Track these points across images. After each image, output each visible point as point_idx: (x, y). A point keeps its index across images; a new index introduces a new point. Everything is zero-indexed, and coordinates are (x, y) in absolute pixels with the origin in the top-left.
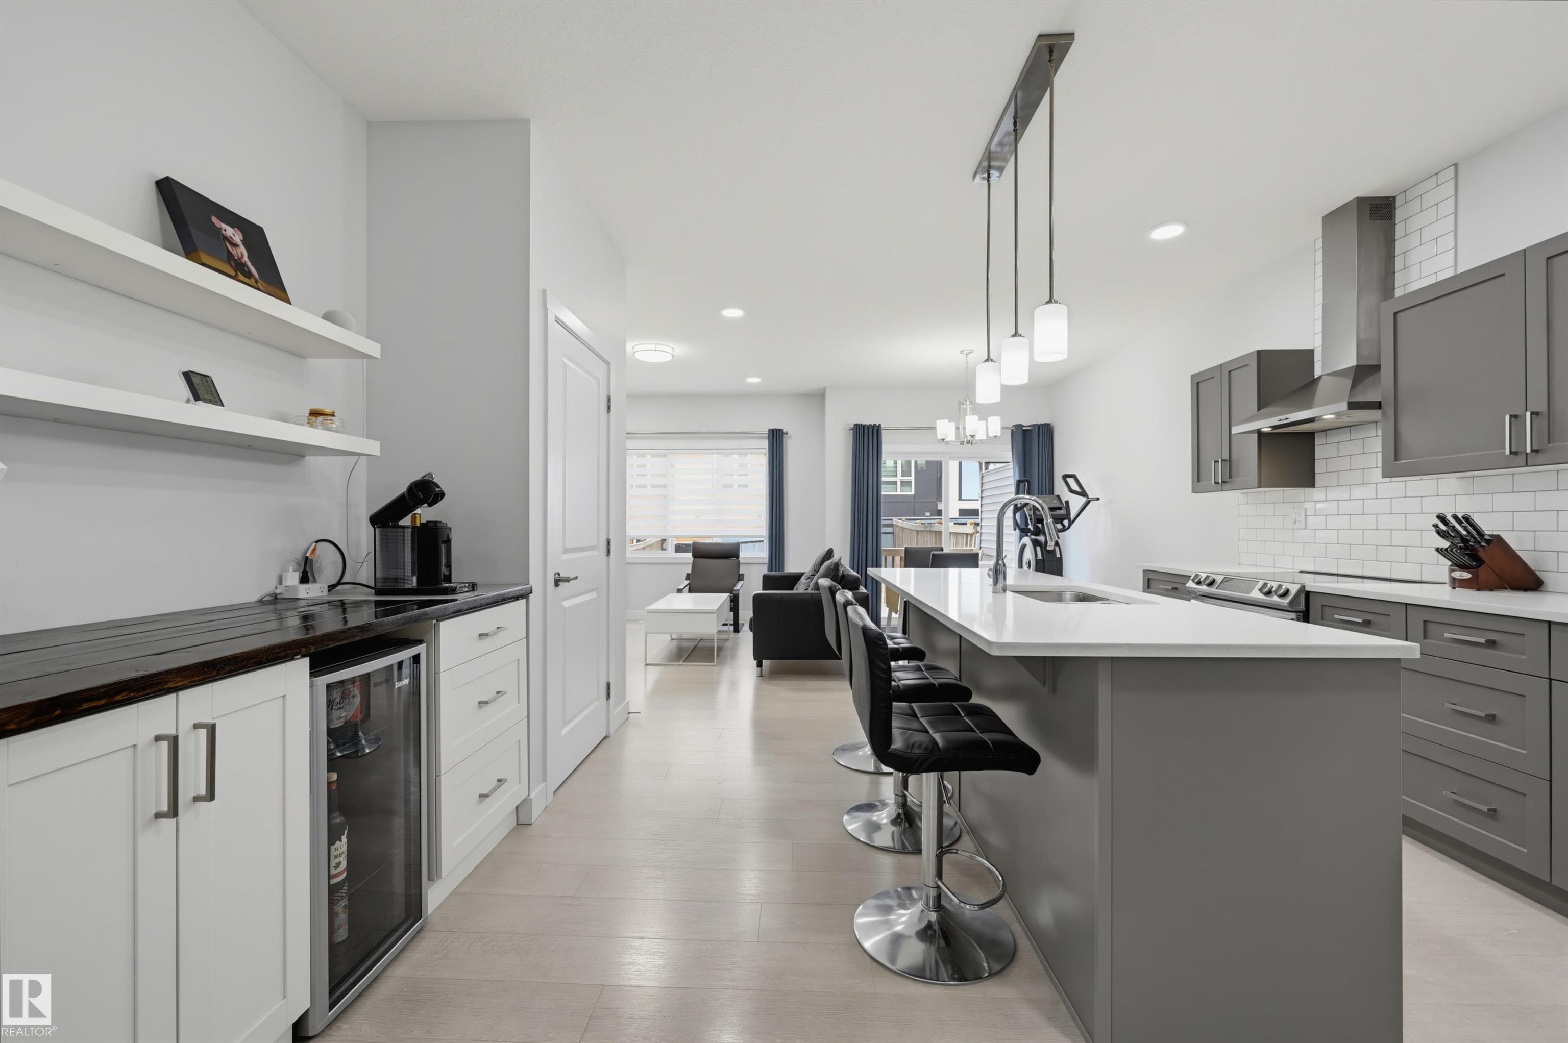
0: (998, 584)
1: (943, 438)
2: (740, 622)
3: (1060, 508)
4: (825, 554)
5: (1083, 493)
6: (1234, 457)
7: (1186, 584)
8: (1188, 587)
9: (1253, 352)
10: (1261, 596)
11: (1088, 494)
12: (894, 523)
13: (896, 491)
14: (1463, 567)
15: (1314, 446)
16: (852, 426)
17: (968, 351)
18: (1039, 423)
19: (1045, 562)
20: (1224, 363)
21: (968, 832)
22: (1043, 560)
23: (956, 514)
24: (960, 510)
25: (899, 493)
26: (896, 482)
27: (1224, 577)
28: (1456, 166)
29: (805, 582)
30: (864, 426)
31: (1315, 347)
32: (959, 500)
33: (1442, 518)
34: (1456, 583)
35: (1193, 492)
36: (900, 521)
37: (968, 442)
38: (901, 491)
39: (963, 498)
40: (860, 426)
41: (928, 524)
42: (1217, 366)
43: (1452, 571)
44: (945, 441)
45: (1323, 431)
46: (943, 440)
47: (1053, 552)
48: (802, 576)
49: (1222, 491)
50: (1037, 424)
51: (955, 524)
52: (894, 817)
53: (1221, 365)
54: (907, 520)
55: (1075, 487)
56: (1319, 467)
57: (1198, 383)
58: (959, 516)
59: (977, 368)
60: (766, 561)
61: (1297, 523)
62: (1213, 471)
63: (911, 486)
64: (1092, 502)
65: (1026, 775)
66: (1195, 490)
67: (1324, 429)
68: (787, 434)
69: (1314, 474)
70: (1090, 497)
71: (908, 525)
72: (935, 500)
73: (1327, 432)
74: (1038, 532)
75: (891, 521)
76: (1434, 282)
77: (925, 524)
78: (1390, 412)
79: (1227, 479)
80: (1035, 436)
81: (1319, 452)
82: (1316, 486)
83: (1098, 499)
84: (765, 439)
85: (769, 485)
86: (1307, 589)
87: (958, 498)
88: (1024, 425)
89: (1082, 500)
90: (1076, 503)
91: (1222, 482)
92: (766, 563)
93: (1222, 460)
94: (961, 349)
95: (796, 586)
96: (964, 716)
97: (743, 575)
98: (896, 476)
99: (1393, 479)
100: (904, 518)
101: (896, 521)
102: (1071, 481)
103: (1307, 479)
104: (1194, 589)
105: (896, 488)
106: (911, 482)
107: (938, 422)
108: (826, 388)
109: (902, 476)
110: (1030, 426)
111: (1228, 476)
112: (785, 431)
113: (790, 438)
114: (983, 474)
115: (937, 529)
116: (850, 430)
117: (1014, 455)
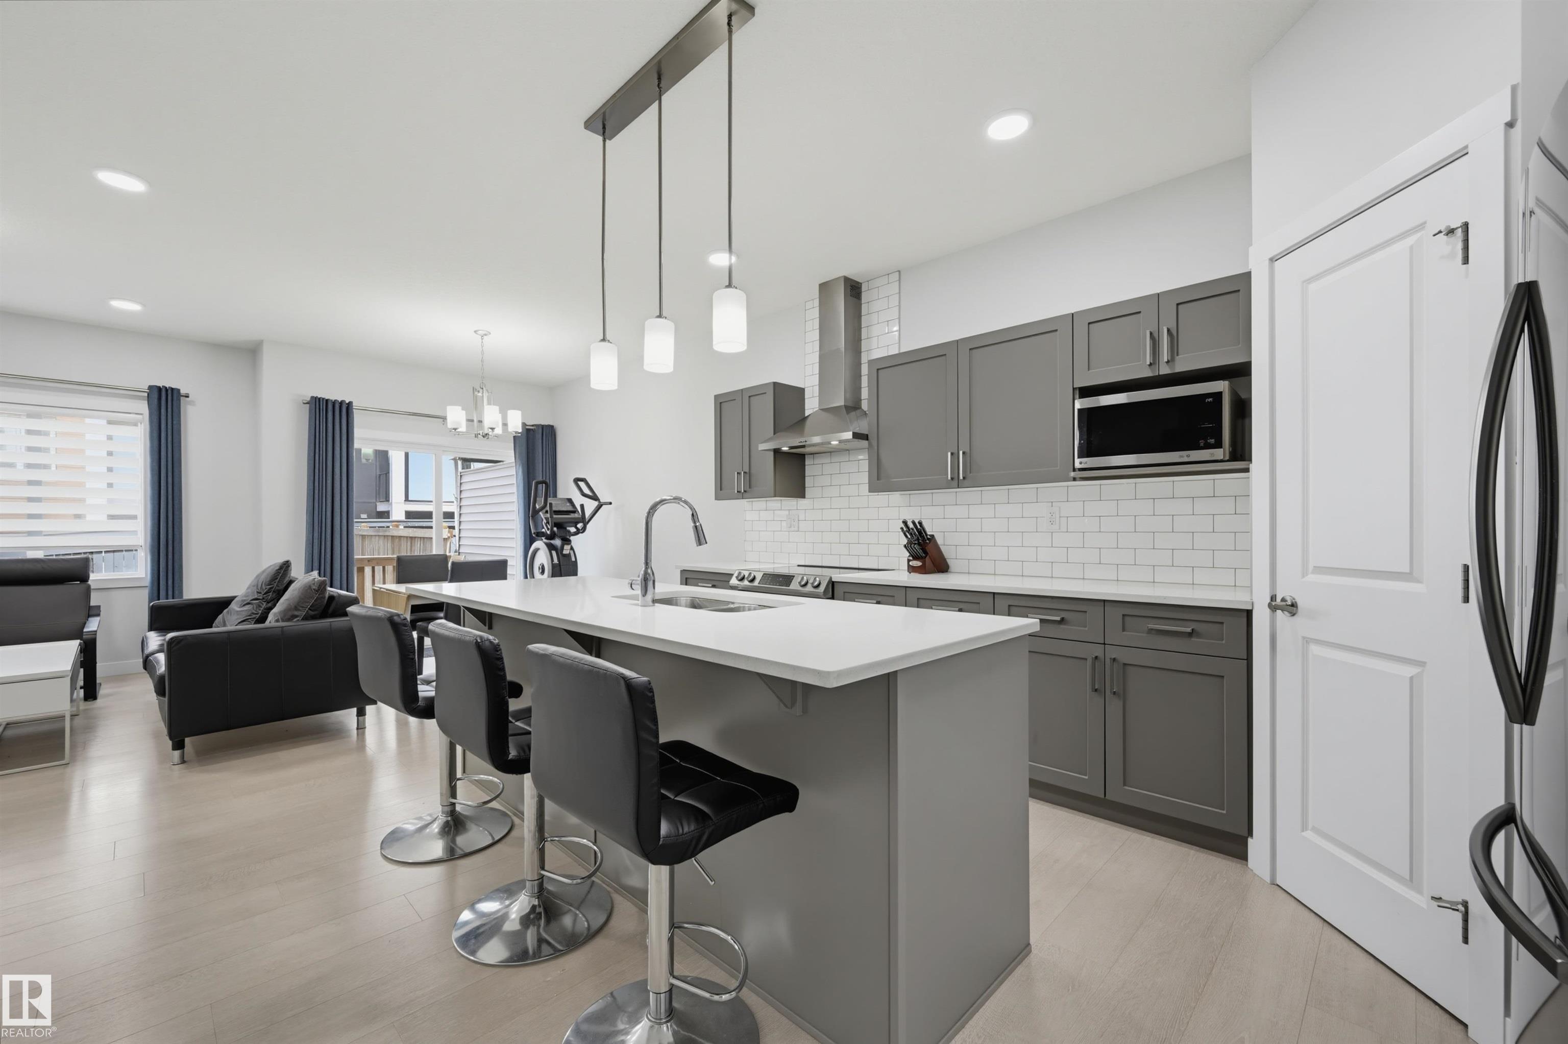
0: (647, 595)
1: (455, 427)
2: (98, 681)
3: (574, 512)
4: (278, 568)
5: (594, 497)
6: (753, 471)
7: (729, 581)
8: (731, 584)
9: (770, 383)
10: (801, 589)
11: (600, 498)
14: (915, 557)
15: (805, 465)
16: (309, 399)
17: (484, 333)
18: (543, 424)
19: (562, 567)
20: (744, 389)
21: (616, 891)
22: (559, 564)
23: (402, 517)
24: (406, 513)
27: (763, 573)
28: (899, 271)
29: (239, 609)
30: (327, 401)
31: (806, 386)
32: (405, 501)
33: (905, 523)
34: (911, 569)
35: (716, 499)
37: (486, 436)
39: (410, 499)
40: (321, 400)
41: (379, 527)
42: (740, 390)
43: (909, 561)
44: (457, 431)
45: (811, 454)
46: (455, 429)
47: (569, 556)
48: (232, 600)
49: (743, 499)
50: (540, 425)
51: (405, 527)
52: (528, 910)
53: (742, 390)
55: (586, 491)
56: (808, 482)
57: (722, 403)
58: (406, 518)
59: (591, 347)
60: (147, 582)
61: (792, 526)
62: (736, 482)
64: (604, 506)
65: (787, 814)
66: (717, 498)
67: (812, 452)
68: (187, 397)
69: (805, 488)
70: (601, 501)
72: (375, 501)
73: (815, 455)
74: (553, 536)
76: (897, 352)
77: (376, 527)
78: (875, 443)
79: (747, 489)
80: (539, 436)
81: (808, 471)
82: (806, 497)
83: (610, 503)
84: (144, 400)
85: (152, 470)
86: (833, 580)
87: (404, 499)
88: (528, 424)
89: (596, 503)
90: (590, 506)
91: (745, 491)
92: (147, 587)
93: (744, 472)
94: (476, 329)
95: (220, 616)
96: (680, 762)
97: (98, 607)
99: (880, 493)
102: (582, 484)
103: (798, 490)
104: (738, 585)
107: (449, 408)
108: (262, 341)
110: (533, 426)
111: (748, 486)
112: (183, 392)
113: (193, 403)
114: (460, 473)
115: (395, 533)
116: (304, 403)
117: (517, 456)
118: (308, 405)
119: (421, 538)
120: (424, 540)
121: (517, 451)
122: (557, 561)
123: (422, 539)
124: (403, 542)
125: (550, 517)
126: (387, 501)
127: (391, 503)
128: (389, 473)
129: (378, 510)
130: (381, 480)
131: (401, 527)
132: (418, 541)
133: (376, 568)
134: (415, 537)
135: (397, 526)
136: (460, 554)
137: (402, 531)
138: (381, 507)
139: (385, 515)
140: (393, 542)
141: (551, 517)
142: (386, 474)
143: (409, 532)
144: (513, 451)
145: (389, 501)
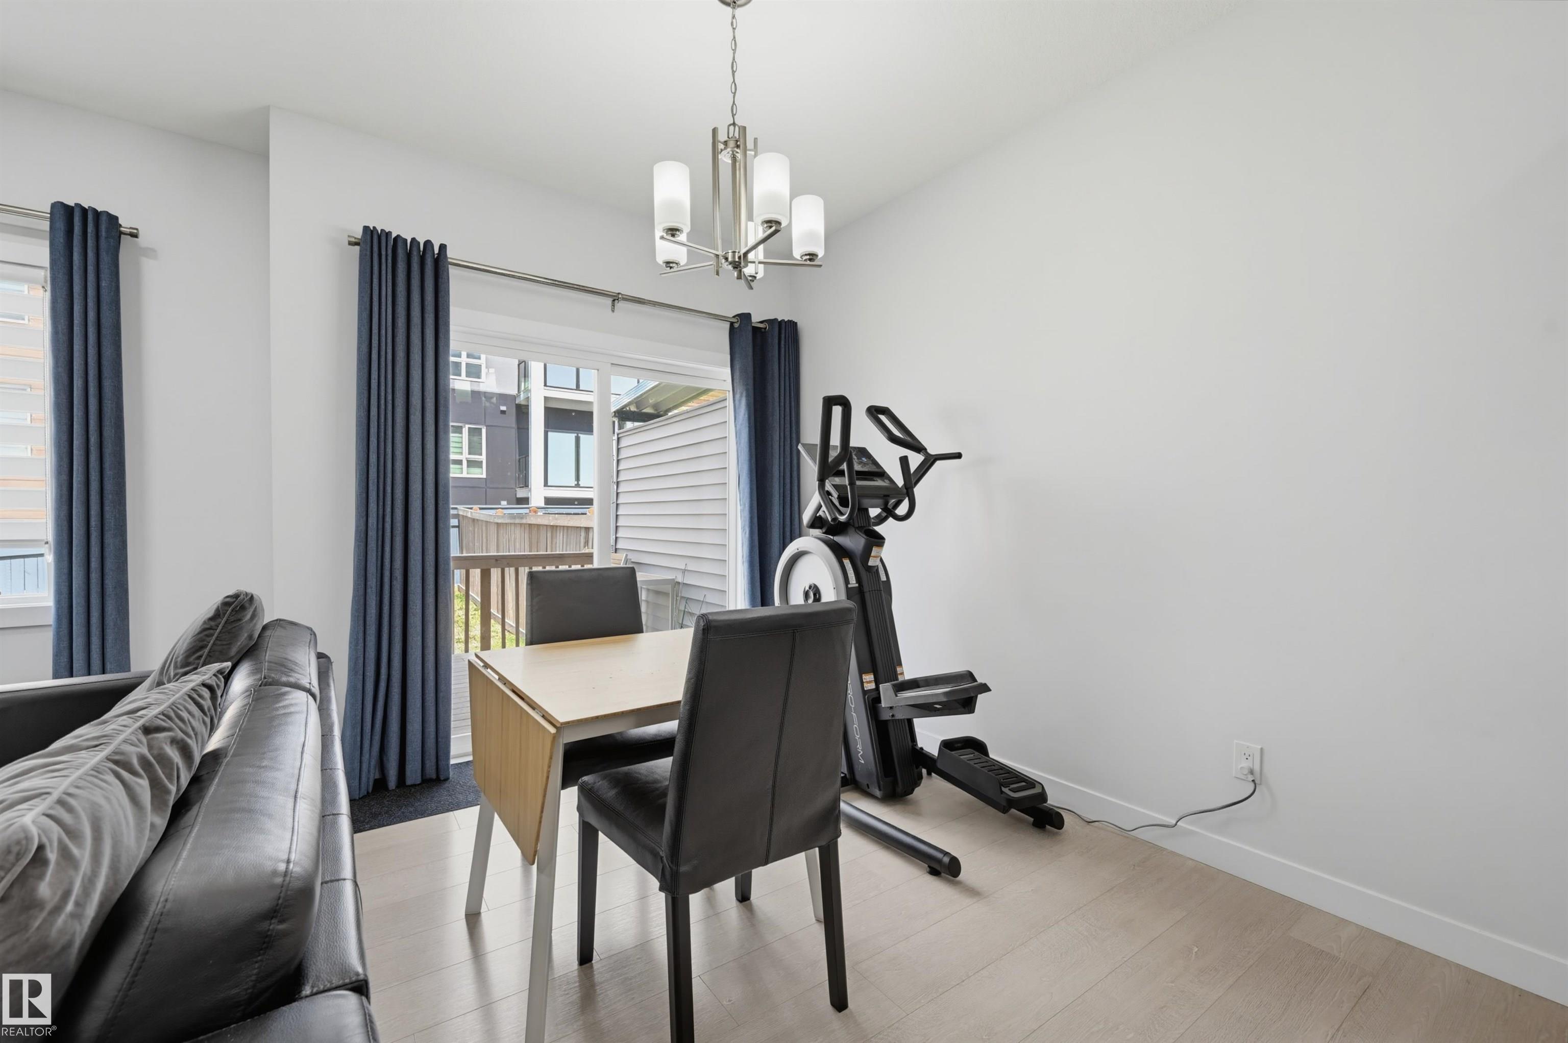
5: (918, 447)
11: (927, 447)
12: (461, 513)
13: (462, 473)
16: (359, 234)
19: (862, 594)
23: (542, 503)
24: (545, 498)
25: (465, 475)
26: (462, 461)
32: (544, 486)
36: (470, 510)
38: (468, 473)
39: (549, 484)
40: (384, 236)
41: (517, 514)
47: (876, 572)
50: (776, 320)
51: (545, 514)
54: (481, 509)
55: (897, 431)
58: (545, 504)
63: (482, 467)
68: (135, 234)
70: (929, 452)
71: (482, 516)
72: (514, 486)
74: (843, 527)
75: (456, 510)
77: (514, 514)
80: (774, 340)
84: (38, 234)
87: (543, 484)
98: (461, 453)
100: (475, 507)
101: (462, 509)
102: (887, 420)
105: (462, 469)
106: (482, 461)
109: (470, 454)
110: (761, 322)
112: (125, 222)
113: (150, 252)
114: (618, 435)
115: (533, 521)
116: (350, 243)
117: (737, 374)
118: (357, 248)
119: (564, 526)
120: (567, 530)
121: (737, 366)
122: (855, 582)
123: (565, 528)
124: (543, 532)
125: (850, 484)
126: (526, 487)
127: (531, 488)
128: (528, 456)
129: (518, 496)
130: (521, 463)
131: (540, 513)
132: (560, 533)
133: (507, 570)
134: (557, 526)
135: (535, 512)
136: (618, 551)
137: (541, 519)
138: (521, 493)
139: (525, 501)
140: (530, 533)
141: (852, 483)
142: (525, 457)
143: (549, 520)
144: (728, 370)
145: (528, 486)
